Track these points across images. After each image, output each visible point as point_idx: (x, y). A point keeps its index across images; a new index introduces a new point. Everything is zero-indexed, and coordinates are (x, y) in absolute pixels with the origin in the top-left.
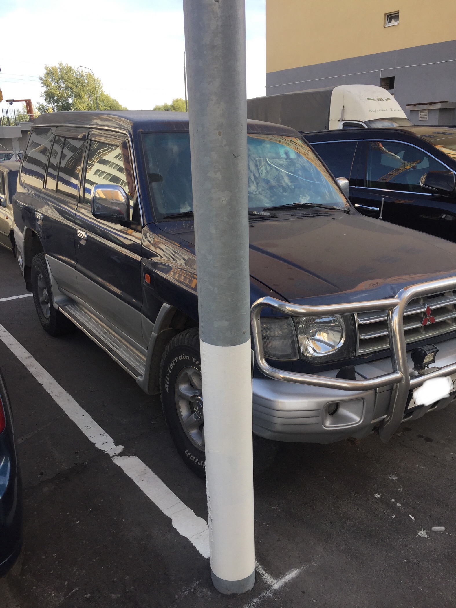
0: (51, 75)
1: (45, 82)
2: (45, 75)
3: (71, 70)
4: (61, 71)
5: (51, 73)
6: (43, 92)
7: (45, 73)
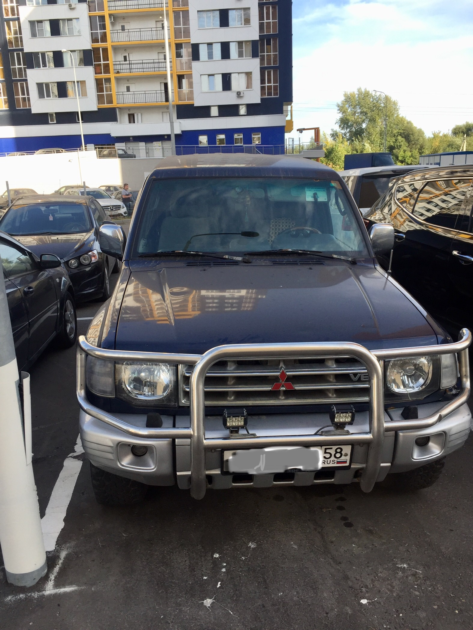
0: (348, 102)
1: (341, 109)
2: (343, 101)
3: (368, 95)
4: (358, 97)
5: (349, 99)
6: (338, 118)
7: (343, 99)
